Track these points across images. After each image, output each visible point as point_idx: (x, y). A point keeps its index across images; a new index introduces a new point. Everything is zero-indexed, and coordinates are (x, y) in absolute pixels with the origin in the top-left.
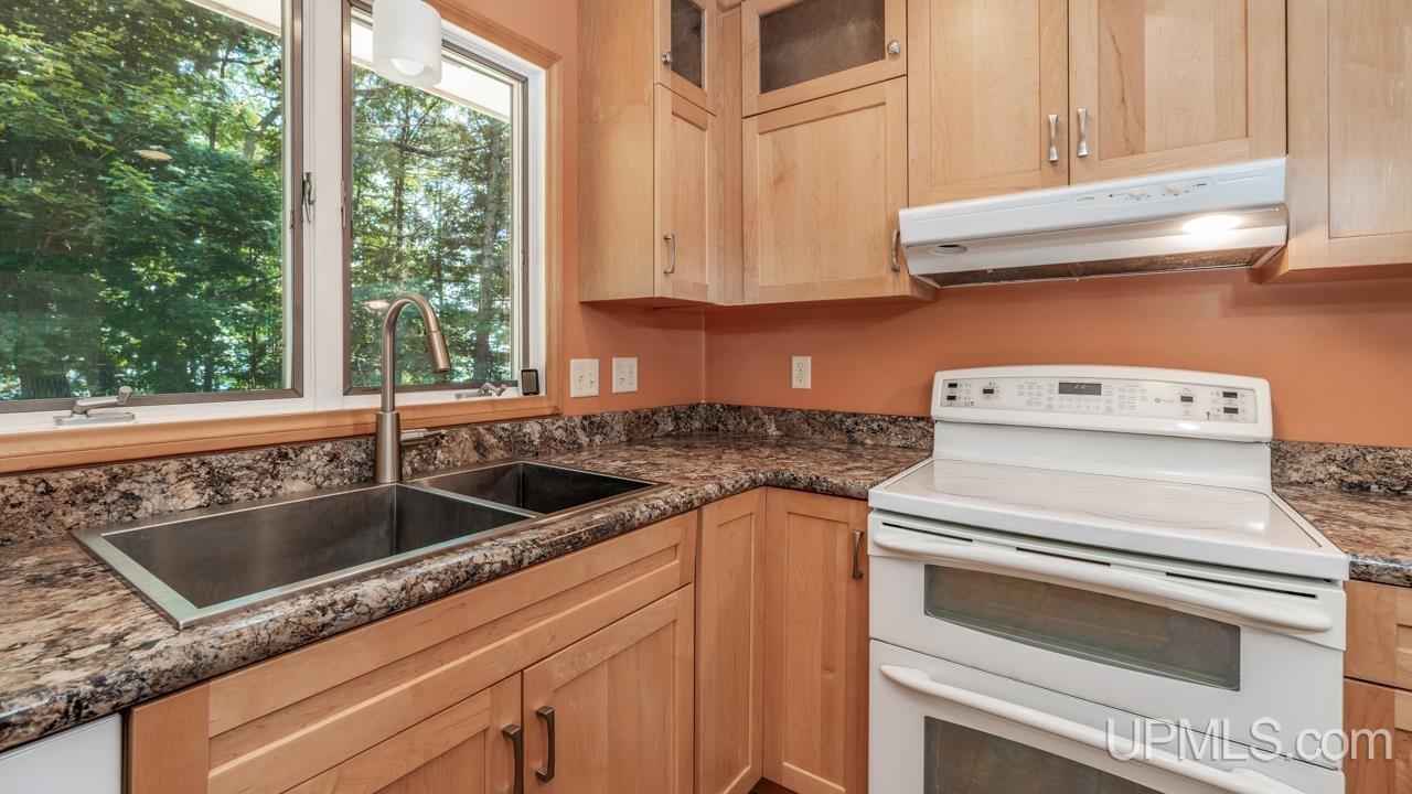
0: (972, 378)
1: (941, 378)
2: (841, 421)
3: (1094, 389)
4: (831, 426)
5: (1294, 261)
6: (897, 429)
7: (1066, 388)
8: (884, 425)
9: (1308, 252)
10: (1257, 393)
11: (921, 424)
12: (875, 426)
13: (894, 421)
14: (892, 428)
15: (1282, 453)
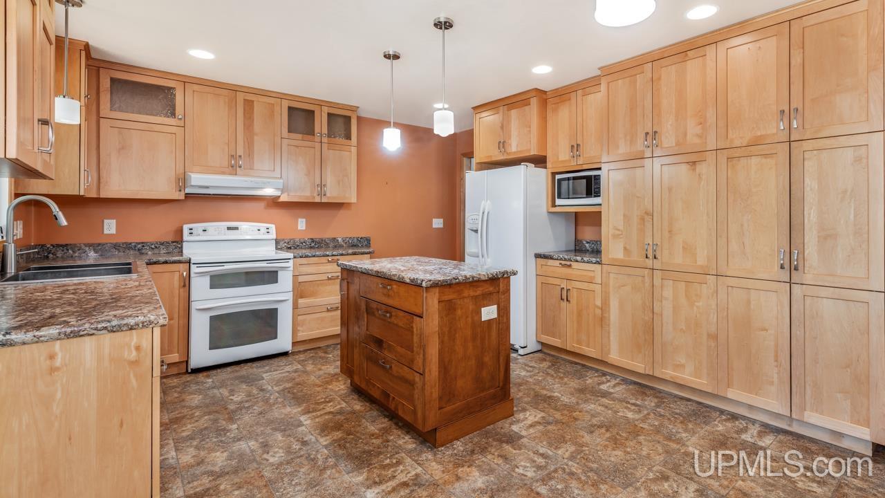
0: (198, 227)
1: (186, 228)
2: (135, 246)
3: (236, 228)
4: (130, 248)
5: (282, 199)
6: (164, 247)
7: (229, 228)
8: (158, 246)
9: (284, 198)
10: (273, 227)
11: (174, 244)
12: (153, 247)
13: (162, 244)
14: (162, 247)
15: (277, 242)
